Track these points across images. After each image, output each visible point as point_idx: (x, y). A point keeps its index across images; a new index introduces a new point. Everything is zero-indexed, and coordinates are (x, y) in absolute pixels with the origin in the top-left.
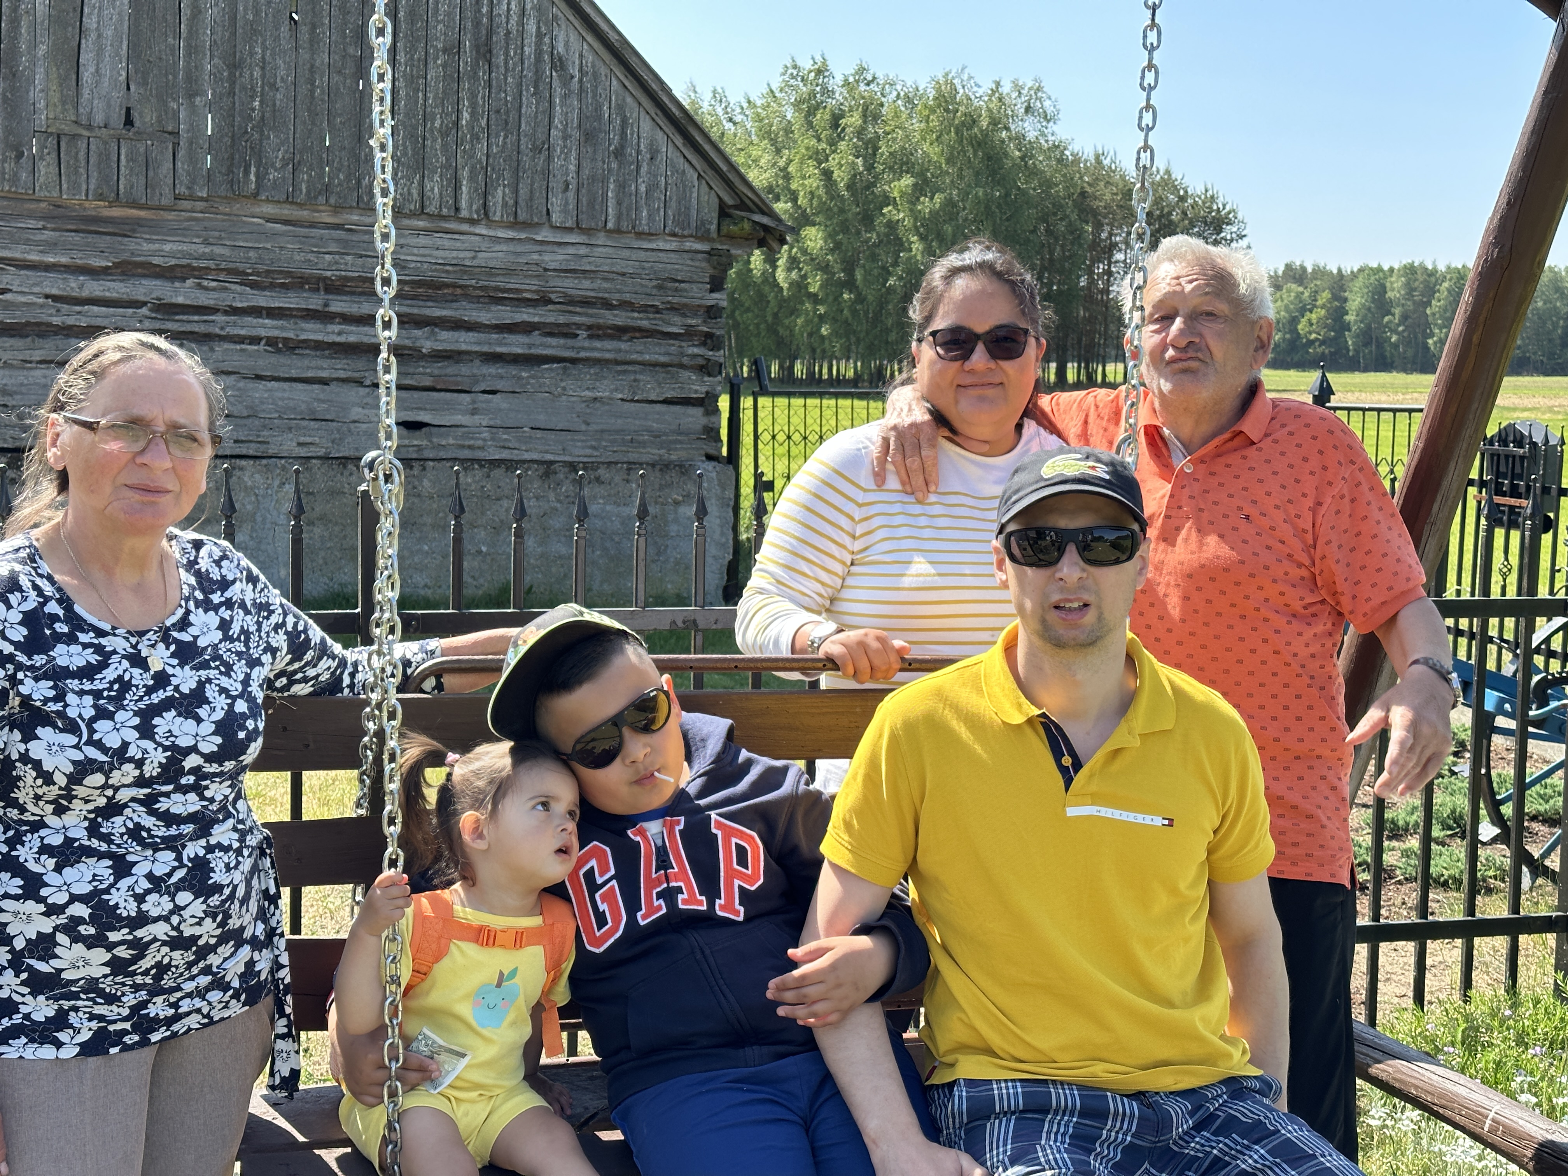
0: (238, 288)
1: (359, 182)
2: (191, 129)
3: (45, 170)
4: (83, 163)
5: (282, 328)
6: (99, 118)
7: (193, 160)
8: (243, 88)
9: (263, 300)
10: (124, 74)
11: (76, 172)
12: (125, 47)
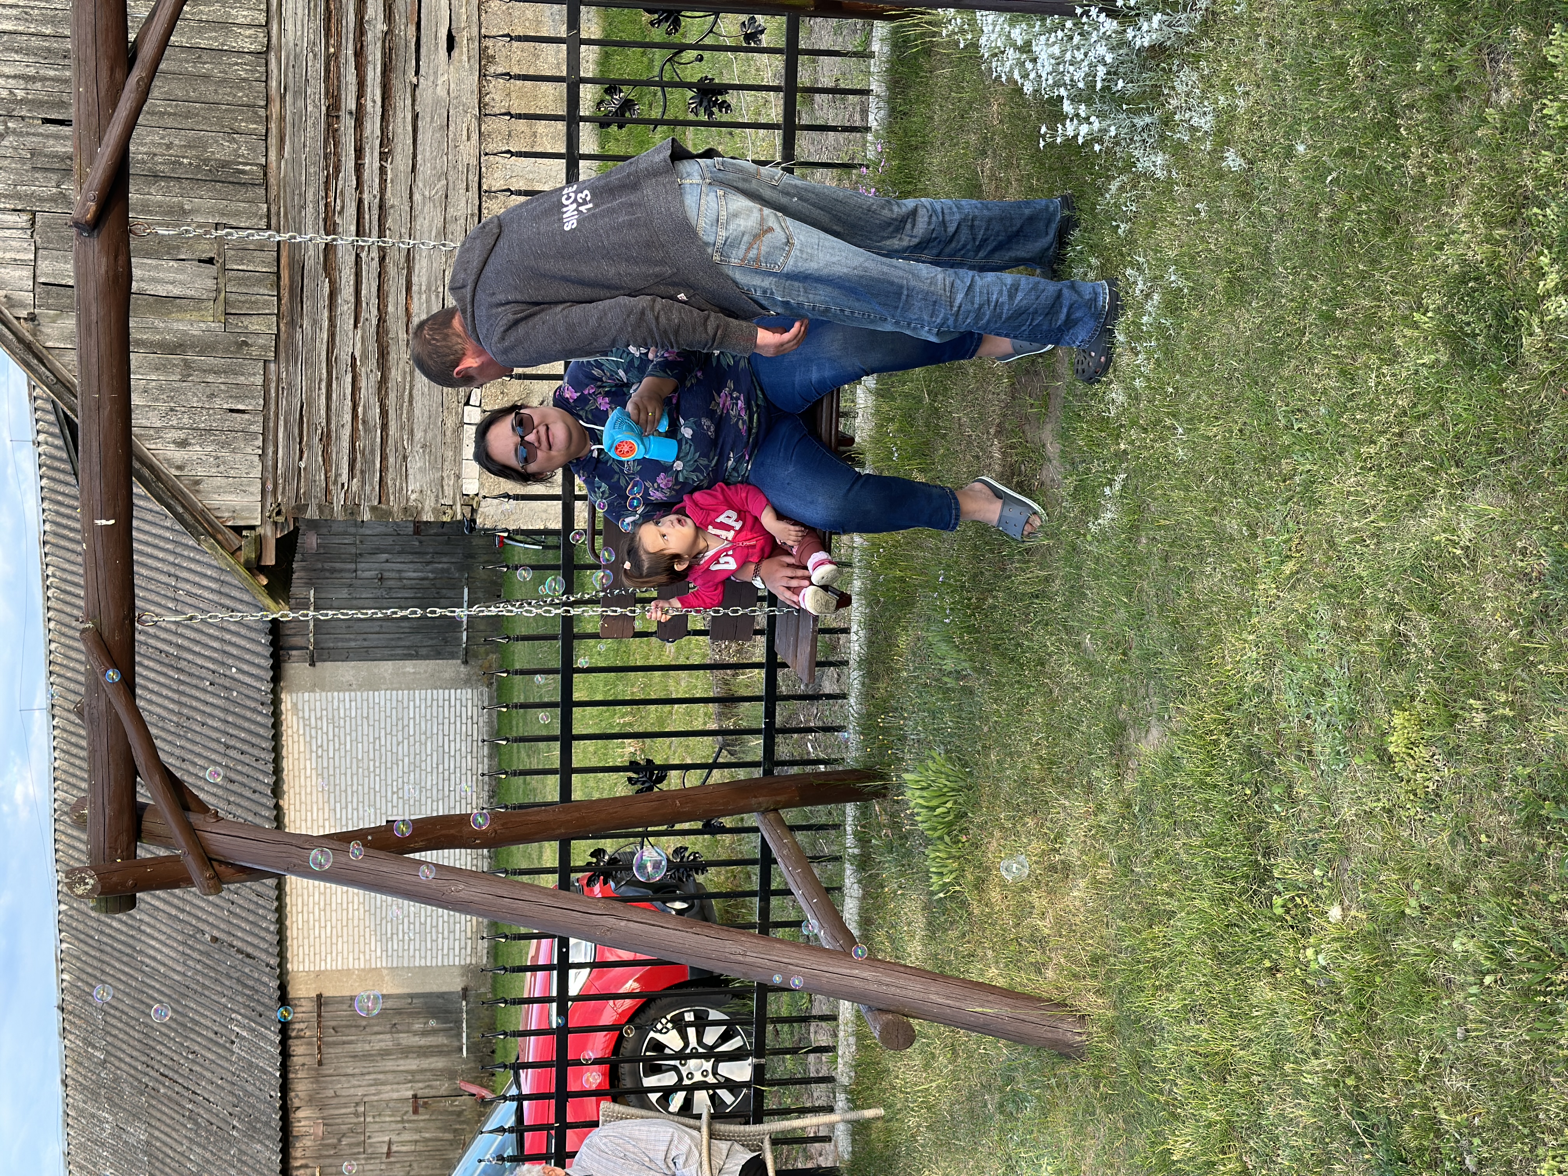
0: (340, 183)
1: (244, 80)
2: (211, 213)
3: (255, 325)
4: (248, 297)
5: (372, 149)
6: (211, 283)
7: (236, 214)
8: (173, 170)
9: (349, 163)
10: (171, 263)
11: (255, 302)
12: (149, 261)
